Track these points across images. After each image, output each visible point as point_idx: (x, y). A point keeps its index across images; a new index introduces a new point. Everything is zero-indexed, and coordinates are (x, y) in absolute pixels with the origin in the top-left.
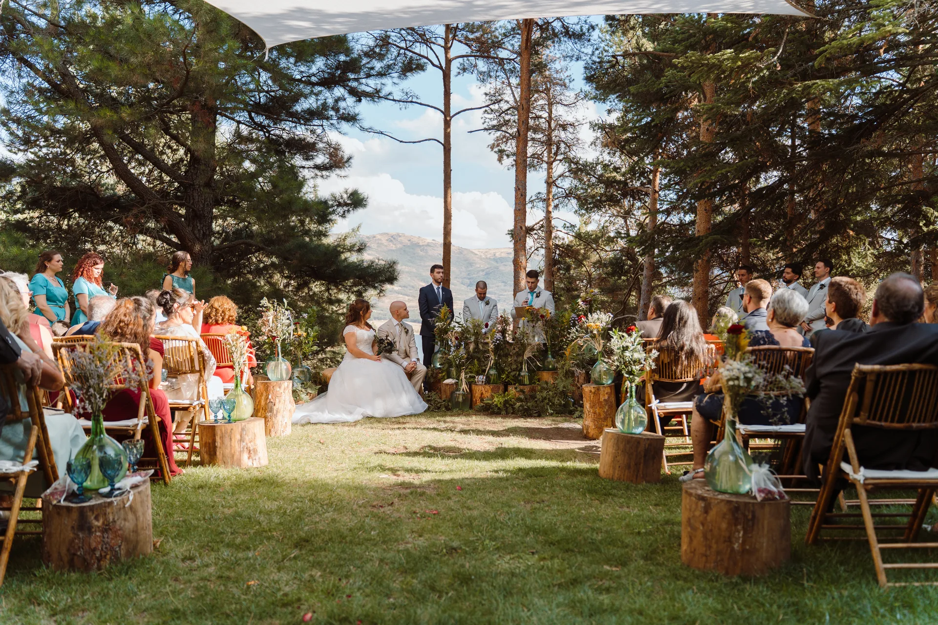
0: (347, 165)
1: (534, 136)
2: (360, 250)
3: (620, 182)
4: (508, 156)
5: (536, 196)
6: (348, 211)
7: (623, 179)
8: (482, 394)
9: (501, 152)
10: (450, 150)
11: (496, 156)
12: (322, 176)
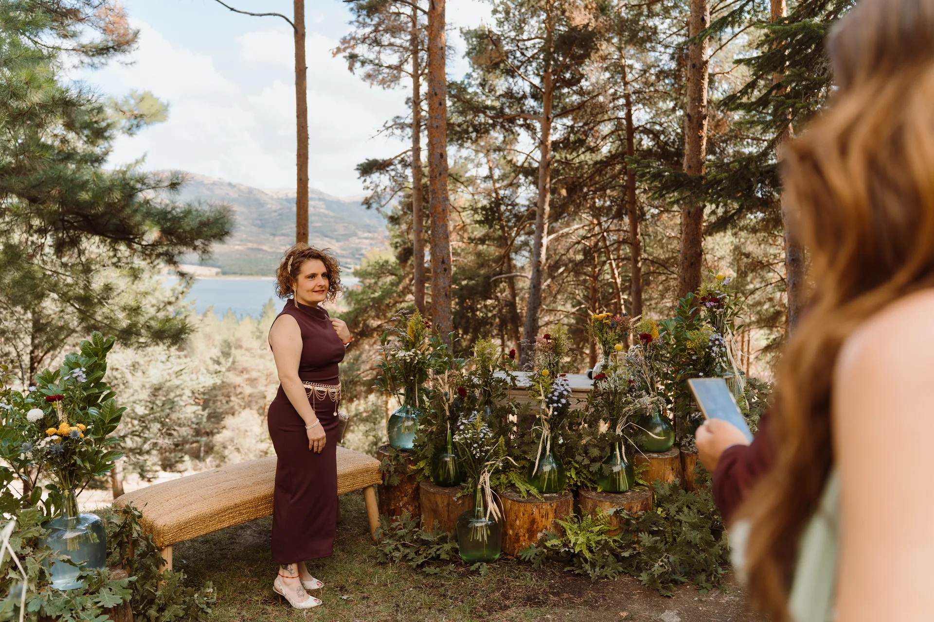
0: (135, 46)
1: (393, 40)
2: (174, 186)
3: (493, 108)
4: (363, 63)
5: (394, 120)
6: (138, 126)
7: (497, 104)
8: (533, 522)
9: (353, 57)
10: (303, 35)
11: (346, 64)
12: (92, 65)
